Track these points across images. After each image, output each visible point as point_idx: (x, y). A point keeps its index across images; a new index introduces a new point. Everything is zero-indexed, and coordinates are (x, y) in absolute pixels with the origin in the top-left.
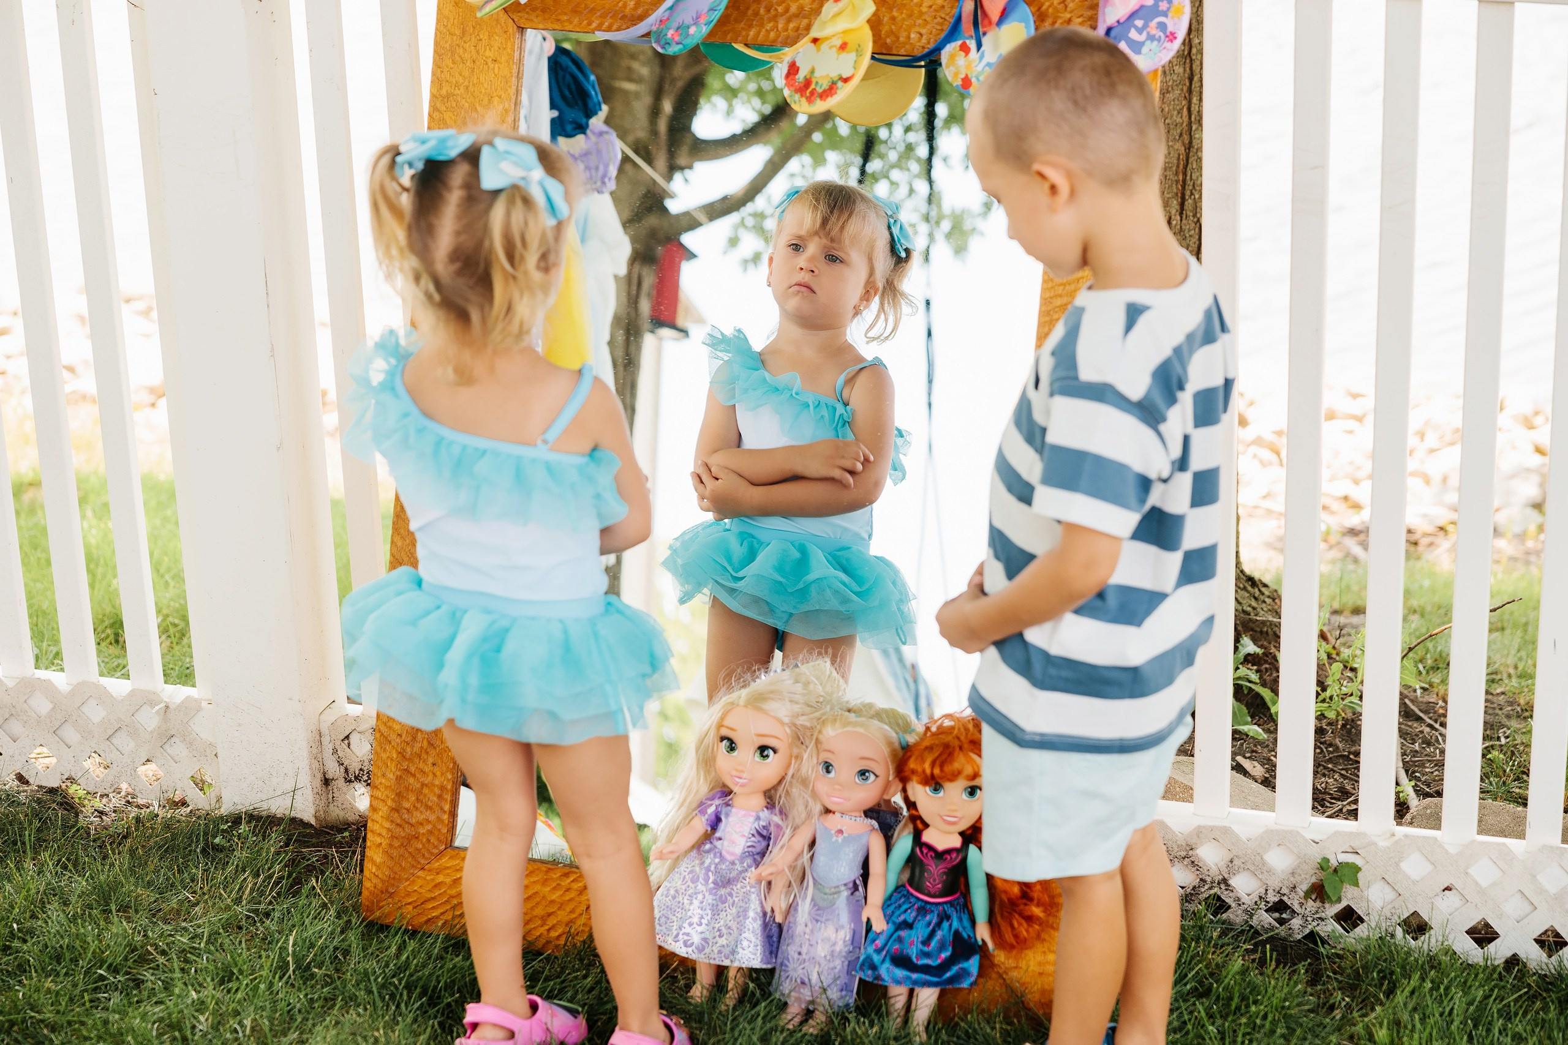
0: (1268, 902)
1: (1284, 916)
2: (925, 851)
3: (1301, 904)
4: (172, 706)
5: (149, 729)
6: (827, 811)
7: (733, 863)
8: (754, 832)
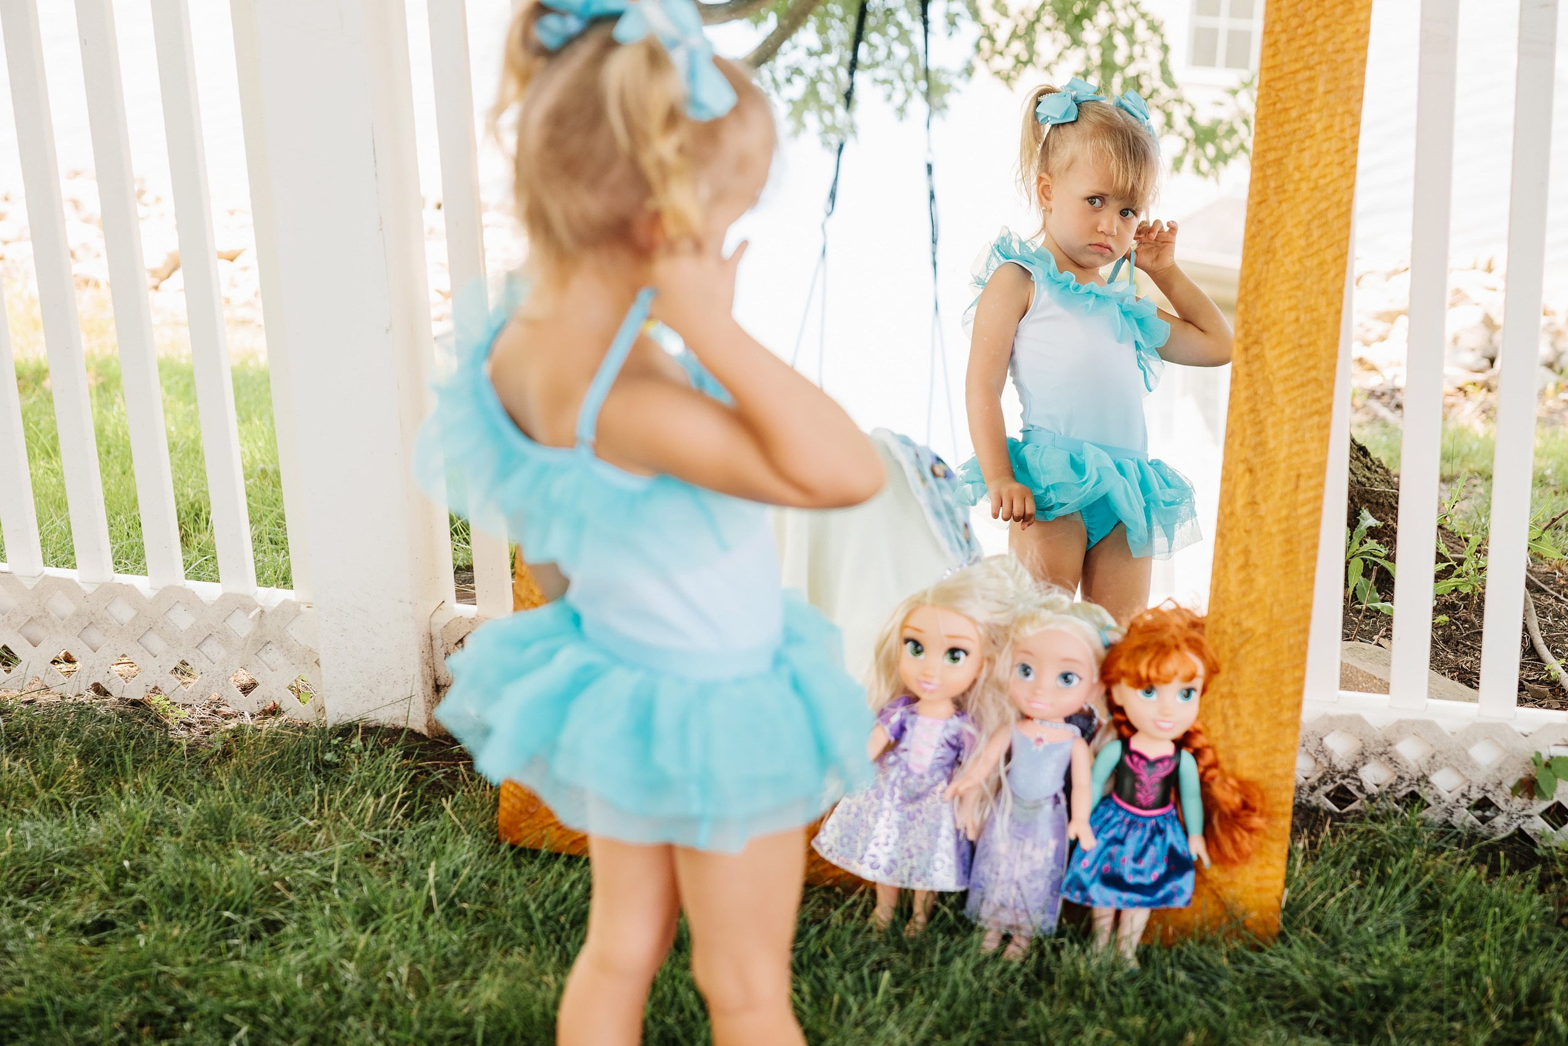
0: (1470, 799)
1: (1488, 813)
2: (1136, 759)
3: (1507, 801)
4: (267, 611)
5: (243, 636)
6: (1026, 717)
7: (922, 777)
8: (944, 742)
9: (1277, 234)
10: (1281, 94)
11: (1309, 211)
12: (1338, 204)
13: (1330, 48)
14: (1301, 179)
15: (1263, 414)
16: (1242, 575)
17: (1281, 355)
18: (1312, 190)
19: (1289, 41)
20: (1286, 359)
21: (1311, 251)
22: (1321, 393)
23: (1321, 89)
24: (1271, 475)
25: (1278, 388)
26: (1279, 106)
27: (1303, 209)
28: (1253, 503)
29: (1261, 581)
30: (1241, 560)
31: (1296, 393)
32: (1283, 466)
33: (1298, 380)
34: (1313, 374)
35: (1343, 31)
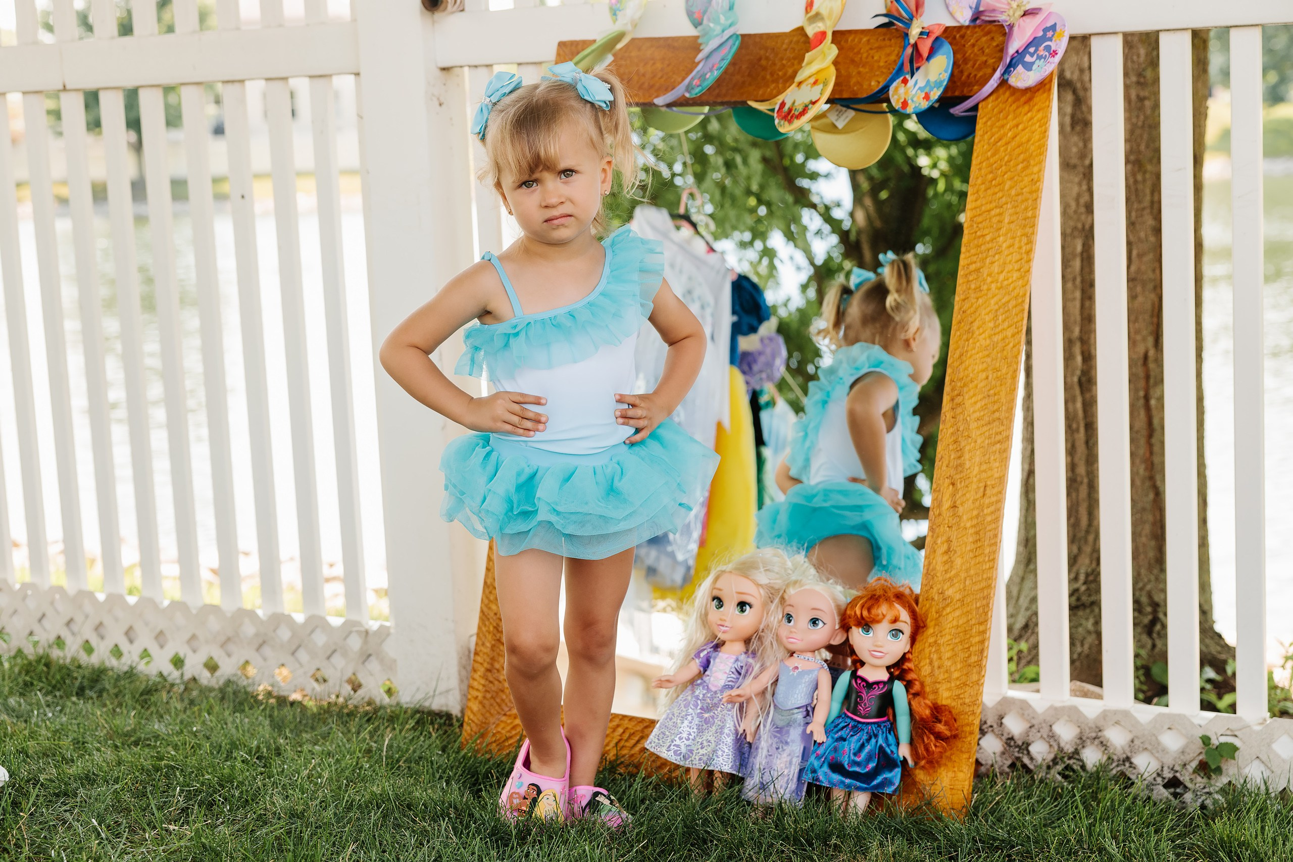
0: (1164, 778)
1: (1178, 790)
2: (859, 682)
3: (1191, 780)
4: (370, 632)
5: (355, 650)
6: (790, 655)
7: (716, 693)
8: (734, 670)
9: (975, 320)
10: (980, 225)
11: (997, 303)
12: (1016, 298)
13: (1013, 192)
14: (992, 282)
15: (963, 444)
16: (946, 558)
17: (976, 403)
18: (999, 289)
19: (986, 190)
20: (979, 405)
21: (997, 330)
22: (1002, 428)
23: (1006, 220)
24: (967, 487)
25: (973, 425)
26: (979, 233)
27: (993, 302)
28: (954, 507)
29: (958, 562)
30: (945, 547)
31: (985, 428)
32: (975, 480)
33: (986, 419)
34: (997, 415)
35: (1022, 181)
